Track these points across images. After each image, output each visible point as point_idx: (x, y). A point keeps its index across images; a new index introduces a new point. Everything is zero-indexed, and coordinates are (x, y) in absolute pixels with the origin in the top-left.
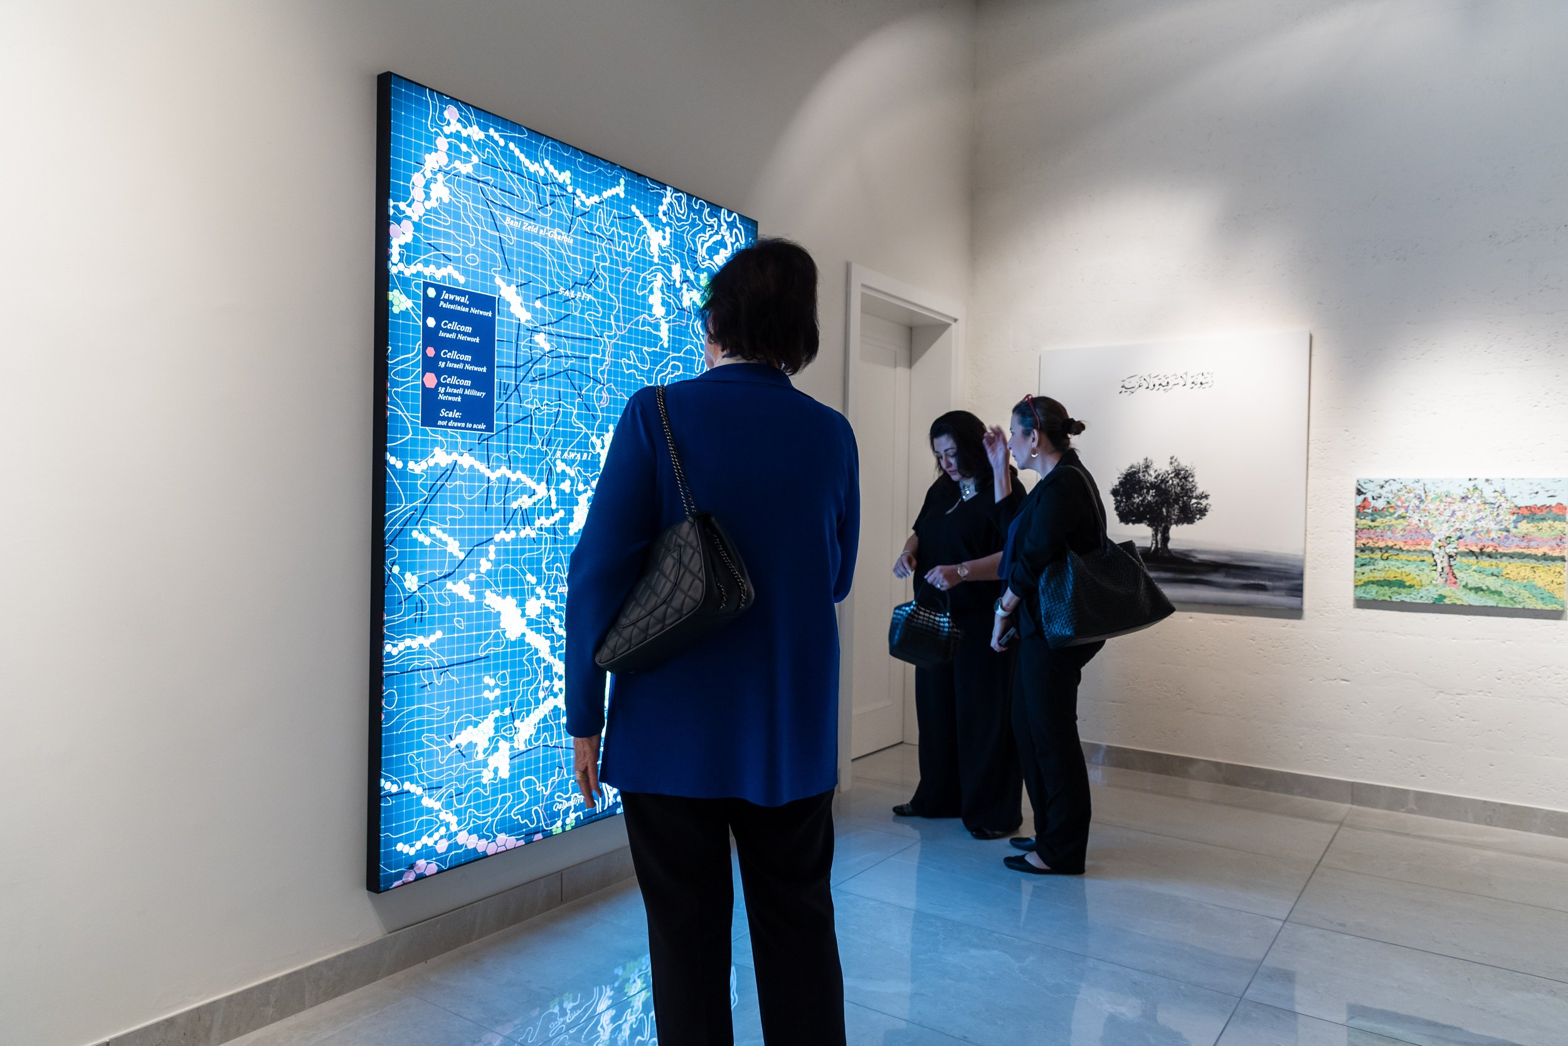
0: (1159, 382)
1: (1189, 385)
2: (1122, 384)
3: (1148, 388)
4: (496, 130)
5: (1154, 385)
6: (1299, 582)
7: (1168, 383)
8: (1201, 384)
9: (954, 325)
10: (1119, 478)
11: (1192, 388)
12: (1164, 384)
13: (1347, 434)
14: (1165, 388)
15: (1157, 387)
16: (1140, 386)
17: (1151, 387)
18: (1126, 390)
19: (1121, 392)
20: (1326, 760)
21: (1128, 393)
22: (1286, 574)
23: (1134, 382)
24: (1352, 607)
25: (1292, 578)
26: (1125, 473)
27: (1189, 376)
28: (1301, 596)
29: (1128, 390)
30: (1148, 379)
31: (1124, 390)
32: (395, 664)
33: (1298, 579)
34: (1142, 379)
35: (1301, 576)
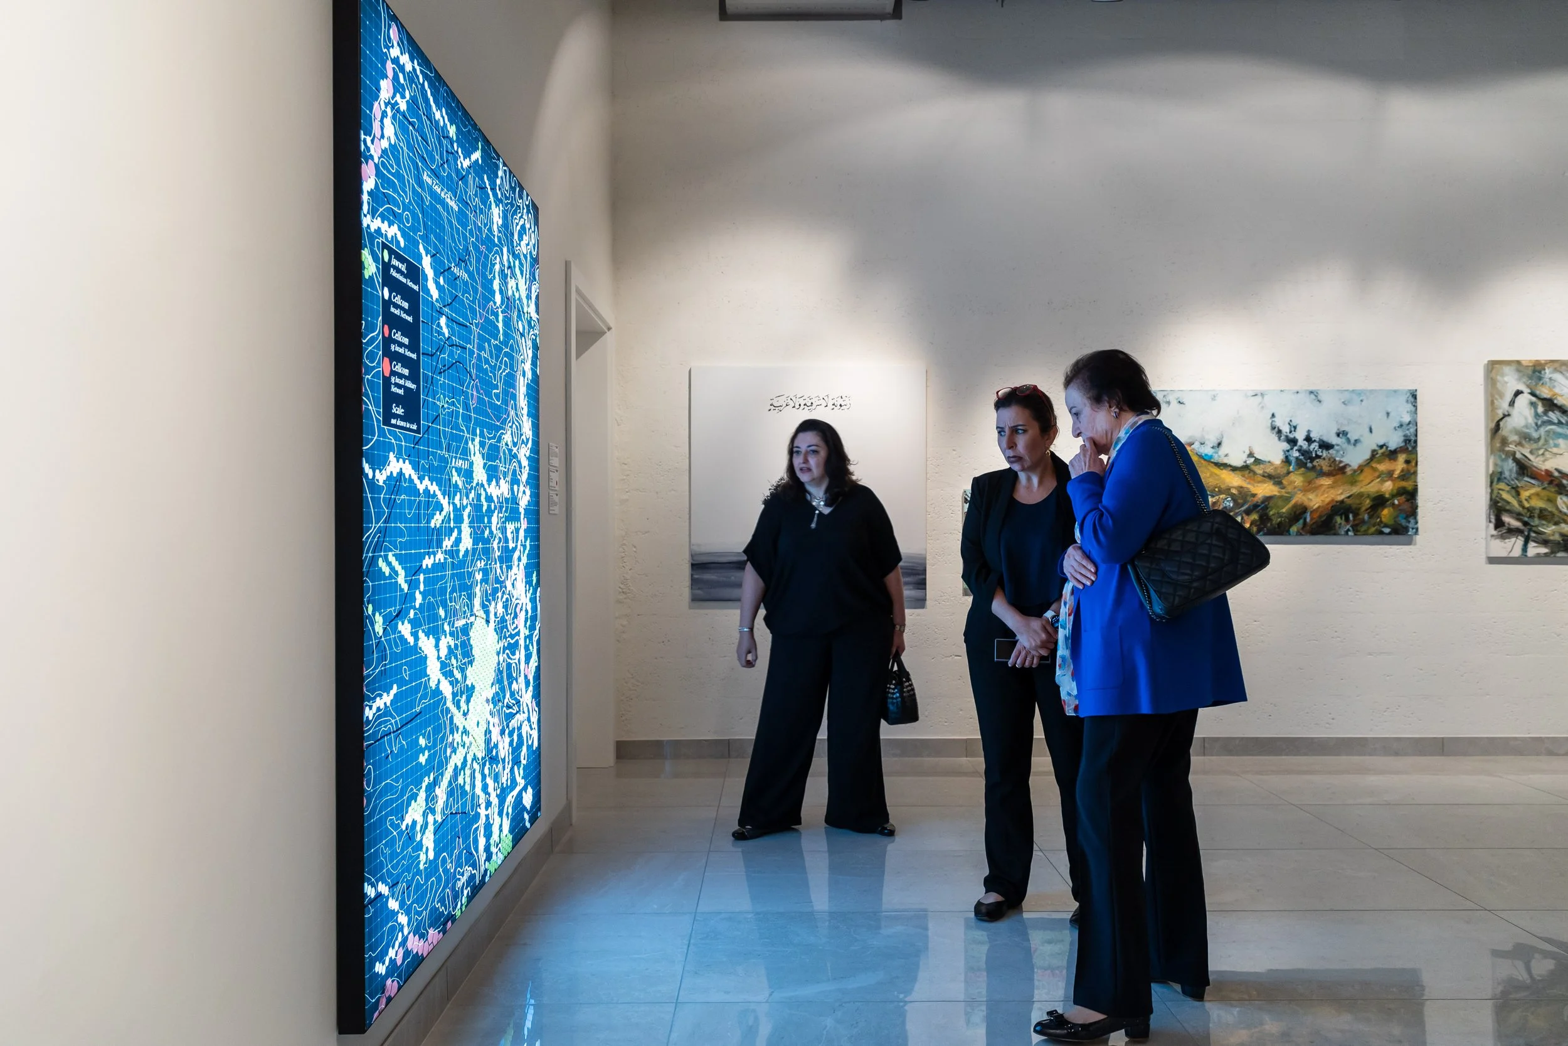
0: (804, 402)
1: (830, 406)
2: (771, 402)
3: (794, 407)
4: (419, 64)
5: (800, 405)
6: (924, 577)
7: (812, 403)
8: (841, 405)
9: (608, 334)
10: (770, 489)
11: (833, 409)
12: (809, 404)
13: (955, 452)
14: (810, 407)
15: (802, 407)
16: (787, 405)
17: (797, 406)
18: (775, 408)
19: (770, 410)
20: (946, 724)
21: (777, 411)
22: (913, 571)
23: (781, 401)
24: (962, 595)
25: (919, 574)
26: (775, 484)
27: (830, 398)
28: (925, 589)
29: (777, 408)
30: (794, 399)
31: (772, 408)
32: (371, 731)
33: (923, 574)
34: (789, 399)
35: (924, 572)
